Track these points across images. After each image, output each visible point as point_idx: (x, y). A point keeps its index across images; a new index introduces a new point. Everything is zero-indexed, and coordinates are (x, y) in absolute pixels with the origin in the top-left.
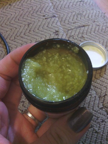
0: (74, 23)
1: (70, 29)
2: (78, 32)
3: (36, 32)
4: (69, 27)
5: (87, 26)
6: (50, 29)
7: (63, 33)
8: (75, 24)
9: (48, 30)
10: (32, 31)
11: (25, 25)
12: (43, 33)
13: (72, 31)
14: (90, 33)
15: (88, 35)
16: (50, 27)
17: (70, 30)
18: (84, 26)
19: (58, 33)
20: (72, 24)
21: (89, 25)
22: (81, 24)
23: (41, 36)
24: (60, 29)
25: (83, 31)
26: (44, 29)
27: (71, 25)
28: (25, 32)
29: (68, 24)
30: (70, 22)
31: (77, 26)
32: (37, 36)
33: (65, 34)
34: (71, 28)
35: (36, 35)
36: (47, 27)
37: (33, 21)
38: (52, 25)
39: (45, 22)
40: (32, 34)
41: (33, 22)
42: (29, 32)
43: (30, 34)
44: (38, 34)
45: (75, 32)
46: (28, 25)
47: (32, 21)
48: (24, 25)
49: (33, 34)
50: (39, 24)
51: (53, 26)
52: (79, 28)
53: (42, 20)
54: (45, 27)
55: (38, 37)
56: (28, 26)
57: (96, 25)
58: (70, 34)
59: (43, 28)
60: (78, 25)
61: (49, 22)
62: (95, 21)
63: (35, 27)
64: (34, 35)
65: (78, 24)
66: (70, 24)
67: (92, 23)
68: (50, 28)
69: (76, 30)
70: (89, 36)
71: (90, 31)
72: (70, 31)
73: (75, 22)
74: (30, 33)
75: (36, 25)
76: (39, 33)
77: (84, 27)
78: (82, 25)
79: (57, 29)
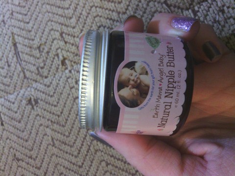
0: (9, 66)
1: (22, 75)
2: (29, 57)
3: (33, 144)
4: (19, 75)
5: (13, 39)
6: (24, 116)
7: (33, 90)
8: (11, 63)
9: (28, 120)
10: (32, 153)
11: (18, 166)
12: (34, 131)
13: (27, 70)
14: (30, 31)
15: (35, 36)
16: (20, 117)
17: (24, 73)
18: (15, 45)
19: (32, 100)
20: (12, 68)
21: (12, 33)
22: (10, 51)
23: (40, 135)
24: (24, 95)
25: (26, 46)
26: (25, 128)
27: (14, 72)
28: (33, 167)
29: (11, 77)
30: (7, 74)
31: (15, 59)
32: (41, 143)
33: (35, 85)
34: (20, 72)
35: (40, 146)
36: (20, 122)
37: (9, 151)
38: (16, 112)
39: (11, 125)
40: (38, 154)
41: (11, 150)
42: (34, 160)
43: (39, 156)
44: (37, 141)
45: (29, 63)
46: (18, 160)
47: (9, 153)
48: (20, 169)
49: (38, 152)
50: (15, 138)
51: (18, 109)
52: (20, 54)
53: (5, 132)
54: (21, 125)
55: (44, 140)
56: (21, 162)
57: (11, 18)
58: (33, 74)
59: (23, 131)
60: (13, 57)
61: (10, 117)
62: (3, 21)
63: (23, 147)
64: (40, 149)
65: (10, 56)
66: (11, 74)
67: (7, 26)
68: (22, 116)
69: (25, 61)
70: (36, 33)
71: (24, 32)
72: (28, 74)
73: (7, 62)
74: (37, 157)
75: (17, 144)
76: (36, 139)
77: (18, 45)
78: (13, 48)
79: (24, 102)
